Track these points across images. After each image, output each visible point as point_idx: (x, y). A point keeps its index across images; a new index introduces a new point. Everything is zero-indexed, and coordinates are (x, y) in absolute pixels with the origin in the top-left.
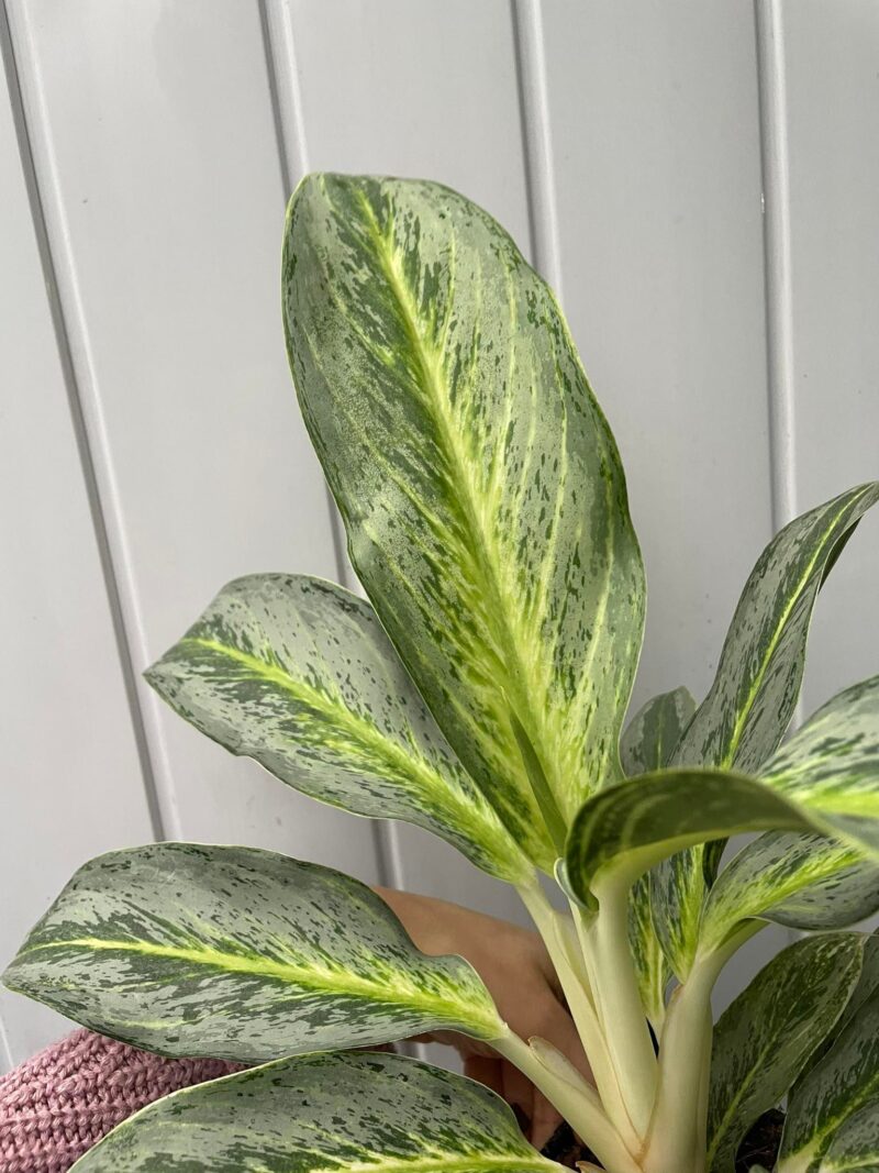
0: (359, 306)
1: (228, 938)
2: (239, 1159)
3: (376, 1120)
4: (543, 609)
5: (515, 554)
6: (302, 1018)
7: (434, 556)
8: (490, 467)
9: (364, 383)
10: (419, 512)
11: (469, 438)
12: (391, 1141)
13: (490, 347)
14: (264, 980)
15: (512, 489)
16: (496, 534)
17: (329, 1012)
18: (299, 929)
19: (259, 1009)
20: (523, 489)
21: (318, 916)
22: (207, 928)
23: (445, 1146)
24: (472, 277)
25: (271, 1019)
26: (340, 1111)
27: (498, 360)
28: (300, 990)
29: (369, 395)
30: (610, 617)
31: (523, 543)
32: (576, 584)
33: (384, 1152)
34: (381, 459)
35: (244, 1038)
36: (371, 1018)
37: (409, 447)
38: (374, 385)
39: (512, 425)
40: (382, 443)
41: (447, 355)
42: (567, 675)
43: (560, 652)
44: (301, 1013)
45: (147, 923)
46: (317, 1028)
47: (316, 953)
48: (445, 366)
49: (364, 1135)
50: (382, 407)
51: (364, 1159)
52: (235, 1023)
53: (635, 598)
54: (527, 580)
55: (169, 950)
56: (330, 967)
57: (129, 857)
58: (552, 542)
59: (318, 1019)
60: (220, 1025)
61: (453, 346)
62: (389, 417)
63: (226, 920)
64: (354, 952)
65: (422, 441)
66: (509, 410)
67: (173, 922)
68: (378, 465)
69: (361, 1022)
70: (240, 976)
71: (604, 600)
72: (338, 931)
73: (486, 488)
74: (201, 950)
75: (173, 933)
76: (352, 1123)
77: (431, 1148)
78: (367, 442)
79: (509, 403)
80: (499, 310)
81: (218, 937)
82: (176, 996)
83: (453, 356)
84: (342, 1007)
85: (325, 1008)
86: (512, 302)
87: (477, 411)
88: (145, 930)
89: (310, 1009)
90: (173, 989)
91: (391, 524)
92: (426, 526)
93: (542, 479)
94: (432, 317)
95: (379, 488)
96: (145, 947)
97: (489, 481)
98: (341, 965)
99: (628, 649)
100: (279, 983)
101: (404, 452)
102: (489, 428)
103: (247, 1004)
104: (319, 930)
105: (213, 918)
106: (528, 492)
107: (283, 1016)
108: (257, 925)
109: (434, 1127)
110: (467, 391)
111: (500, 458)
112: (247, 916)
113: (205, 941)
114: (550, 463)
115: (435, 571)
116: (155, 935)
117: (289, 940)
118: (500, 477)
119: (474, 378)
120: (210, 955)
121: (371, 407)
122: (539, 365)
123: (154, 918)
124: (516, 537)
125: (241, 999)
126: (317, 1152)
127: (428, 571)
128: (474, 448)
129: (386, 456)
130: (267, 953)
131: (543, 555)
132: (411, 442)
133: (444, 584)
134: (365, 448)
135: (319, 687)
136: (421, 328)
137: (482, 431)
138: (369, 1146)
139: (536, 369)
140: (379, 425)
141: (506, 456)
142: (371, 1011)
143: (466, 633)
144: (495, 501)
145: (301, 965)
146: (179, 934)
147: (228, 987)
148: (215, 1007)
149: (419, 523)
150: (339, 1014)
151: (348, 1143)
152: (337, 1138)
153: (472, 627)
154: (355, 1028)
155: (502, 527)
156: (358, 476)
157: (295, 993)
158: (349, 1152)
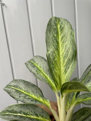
0: (54, 30)
1: (25, 90)
4: (65, 64)
7: (55, 56)
8: (63, 49)
10: (54, 51)
12: (36, 115)
13: (66, 36)
14: (28, 95)
15: (65, 51)
18: (32, 91)
19: (26, 98)
21: (35, 91)
22: (23, 89)
23: (42, 117)
24: (66, 29)
26: (32, 110)
27: (67, 38)
28: (31, 97)
30: (72, 67)
31: (64, 57)
32: (69, 62)
35: (24, 100)
36: (37, 102)
38: (53, 38)
39: (66, 45)
42: (66, 72)
43: (65, 69)
44: (31, 100)
45: (18, 87)
46: (32, 102)
47: (33, 94)
49: (34, 113)
50: (53, 40)
51: (33, 116)
54: (64, 61)
55: (19, 90)
56: (34, 96)
58: (67, 57)
60: (22, 99)
61: (62, 36)
63: (25, 88)
65: (57, 44)
66: (66, 43)
70: (25, 94)
71: (71, 65)
75: (20, 88)
76: (33, 112)
77: (40, 117)
80: (68, 33)
82: (19, 95)
86: (70, 32)
87: (63, 42)
91: (51, 52)
92: (55, 53)
93: (68, 51)
95: (51, 48)
96: (17, 89)
98: (36, 96)
99: (73, 70)
100: (29, 96)
102: (64, 44)
107: (29, 99)
108: (28, 90)
109: (41, 115)
114: (69, 49)
115: (55, 58)
118: (64, 50)
119: (64, 39)
120: (23, 91)
124: (64, 56)
127: (54, 57)
128: (62, 46)
129: (53, 45)
130: (29, 93)
132: (55, 44)
133: (55, 59)
134: (51, 44)
135: (41, 68)
136: (60, 33)
139: (70, 39)
140: (53, 42)
143: (56, 65)
144: (62, 52)
147: (24, 95)
148: (22, 97)
150: (34, 101)
152: (31, 113)
153: (57, 64)
155: (62, 55)
156: (49, 47)
158: (32, 115)
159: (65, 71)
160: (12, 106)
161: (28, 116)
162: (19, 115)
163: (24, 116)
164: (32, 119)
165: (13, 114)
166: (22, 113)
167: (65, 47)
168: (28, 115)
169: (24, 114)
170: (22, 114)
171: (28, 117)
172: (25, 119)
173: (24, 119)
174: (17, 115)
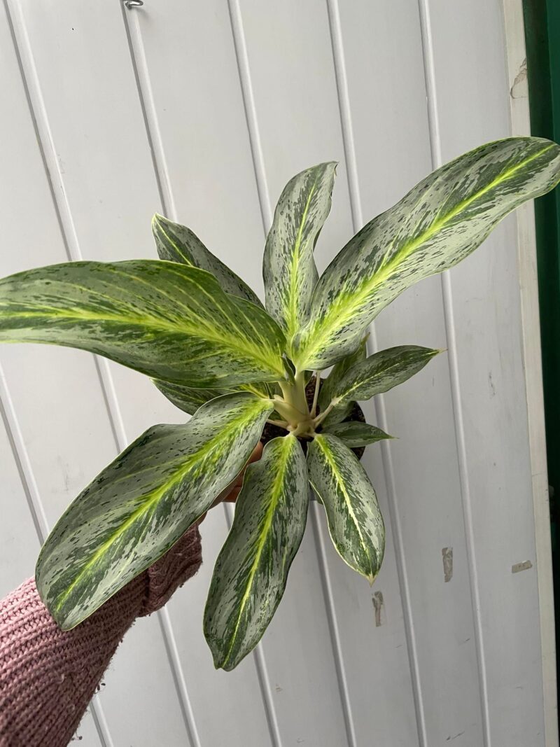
0: (119, 336)
1: (259, 527)
2: (343, 510)
3: (323, 474)
4: (244, 336)
5: (230, 334)
6: (293, 495)
8: (202, 323)
9: (162, 350)
10: (216, 355)
11: (189, 324)
12: (328, 470)
13: (151, 297)
14: (277, 510)
16: (223, 335)
17: (291, 486)
18: (260, 496)
19: (288, 512)
20: (211, 316)
21: (256, 488)
22: (253, 537)
23: (325, 458)
24: (106, 287)
25: (292, 506)
26: (324, 482)
27: (159, 297)
28: (281, 498)
29: (167, 351)
31: (227, 329)
32: (240, 321)
33: (332, 472)
34: (192, 360)
35: (298, 517)
36: (294, 471)
37: (192, 346)
38: (163, 347)
39: (188, 307)
40: (188, 356)
41: (150, 314)
43: (254, 339)
44: (291, 496)
45: (245, 568)
46: (297, 490)
47: (268, 491)
48: (156, 317)
49: (328, 477)
50: (173, 349)
51: (335, 477)
52: (293, 521)
53: (249, 306)
54: (237, 336)
55: (258, 557)
56: (273, 487)
57: (216, 577)
58: (229, 320)
59: (294, 490)
60: (293, 527)
61: (146, 310)
62: (179, 348)
63: (253, 527)
64: (268, 477)
65: (190, 341)
66: (181, 304)
67: (247, 553)
68: (195, 362)
69: (295, 474)
70: (274, 521)
71: (246, 317)
72: (261, 482)
73: (208, 330)
74: (260, 541)
75: (253, 554)
76: (327, 479)
77: (326, 462)
78: (185, 362)
79: (179, 303)
80: (134, 284)
81: (257, 531)
82: (276, 551)
83: (151, 312)
84: (289, 481)
85: (289, 487)
86: (133, 277)
88: (247, 569)
89: (290, 493)
90: (274, 551)
91: (221, 367)
92: (221, 356)
93: (212, 309)
94: (127, 311)
95: (203, 366)
96: (255, 567)
97: (206, 327)
98: (272, 483)
99: (263, 317)
100: (278, 506)
101: (194, 349)
102: (187, 315)
103: (285, 517)
104: (260, 489)
105: (250, 533)
106: (214, 316)
107: (292, 503)
108: (256, 514)
109: (320, 461)
110: (170, 315)
111: (199, 318)
112: (252, 518)
113: (258, 538)
114: (208, 302)
115: (235, 361)
116: (250, 563)
117: (263, 501)
118: (205, 322)
119: (164, 310)
120: (263, 537)
121: (172, 352)
122: (175, 282)
123: (243, 565)
124: (225, 330)
125: (283, 520)
126: (336, 489)
129: (192, 357)
130: (266, 510)
131: (231, 324)
132: (190, 345)
134: (187, 364)
137: (187, 318)
138: (331, 476)
139: (175, 284)
140: (181, 353)
141: (200, 316)
142: (291, 471)
143: (251, 363)
145: (271, 498)
146: (253, 550)
147: (278, 526)
148: (285, 531)
149: (221, 357)
150: (292, 482)
151: (332, 481)
152: (331, 484)
153: (249, 360)
154: (298, 476)
155: (221, 332)
156: (195, 373)
157: (283, 499)
158: (334, 481)
159: (257, 344)
160: (338, 540)
161: (343, 489)
162: (355, 511)
163: (352, 499)
164: (345, 476)
165: (358, 528)
166: (343, 507)
167: (195, 314)
168: (339, 489)
169: (343, 499)
170: (346, 505)
171: (347, 489)
172: (356, 491)
173: (358, 493)
174: (356, 517)
